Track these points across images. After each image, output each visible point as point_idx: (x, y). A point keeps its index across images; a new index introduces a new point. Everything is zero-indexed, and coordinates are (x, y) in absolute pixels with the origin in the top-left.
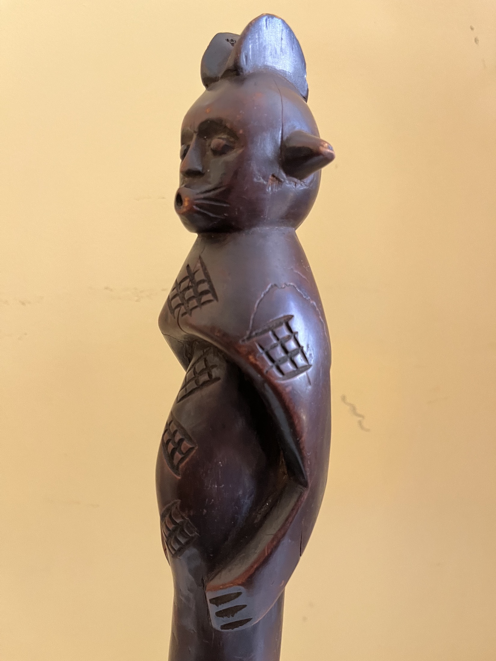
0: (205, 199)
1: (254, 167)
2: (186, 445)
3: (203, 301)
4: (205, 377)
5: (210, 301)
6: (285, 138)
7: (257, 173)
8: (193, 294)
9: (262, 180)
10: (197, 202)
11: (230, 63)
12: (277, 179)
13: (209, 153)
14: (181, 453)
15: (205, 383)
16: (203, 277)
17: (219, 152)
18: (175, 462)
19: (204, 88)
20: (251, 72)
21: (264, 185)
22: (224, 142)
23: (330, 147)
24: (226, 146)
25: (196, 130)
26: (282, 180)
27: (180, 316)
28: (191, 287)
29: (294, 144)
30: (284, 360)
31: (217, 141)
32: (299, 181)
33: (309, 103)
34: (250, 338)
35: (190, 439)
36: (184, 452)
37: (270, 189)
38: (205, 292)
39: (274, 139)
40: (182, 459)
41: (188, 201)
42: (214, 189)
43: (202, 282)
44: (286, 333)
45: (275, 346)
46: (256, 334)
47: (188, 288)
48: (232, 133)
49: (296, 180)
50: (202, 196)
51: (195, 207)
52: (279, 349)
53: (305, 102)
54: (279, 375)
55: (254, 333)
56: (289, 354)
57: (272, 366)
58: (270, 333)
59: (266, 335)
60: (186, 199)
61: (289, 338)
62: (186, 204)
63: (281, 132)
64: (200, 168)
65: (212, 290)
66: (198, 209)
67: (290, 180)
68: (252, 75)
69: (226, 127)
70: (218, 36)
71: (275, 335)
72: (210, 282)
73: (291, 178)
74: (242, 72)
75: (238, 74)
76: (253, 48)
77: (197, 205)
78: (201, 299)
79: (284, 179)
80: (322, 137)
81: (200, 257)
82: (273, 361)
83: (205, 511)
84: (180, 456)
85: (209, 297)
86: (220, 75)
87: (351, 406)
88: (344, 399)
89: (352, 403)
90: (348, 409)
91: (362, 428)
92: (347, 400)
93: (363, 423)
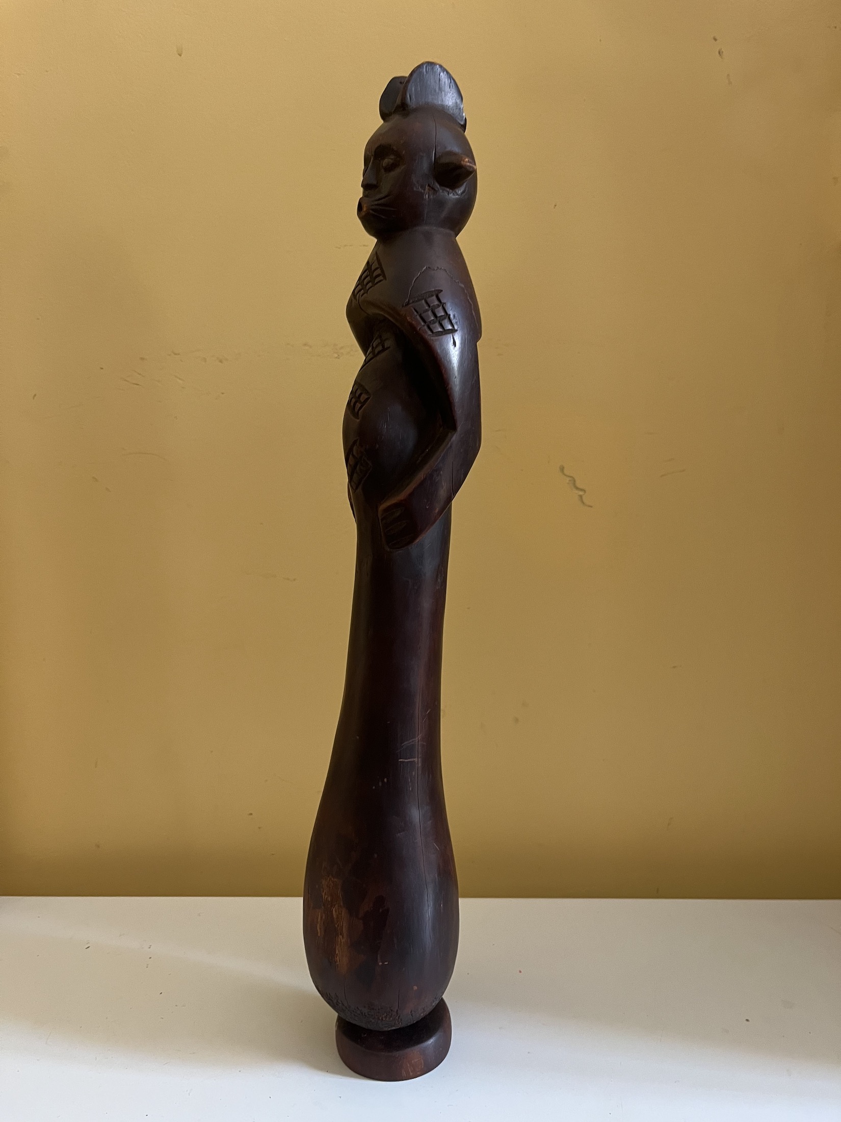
0: (377, 205)
1: (414, 179)
2: (364, 397)
4: (380, 348)
5: (380, 281)
6: (437, 156)
7: (416, 183)
8: (369, 280)
9: (420, 189)
10: (373, 207)
11: (398, 101)
12: (433, 188)
13: (383, 171)
14: (360, 402)
15: (379, 353)
16: (377, 266)
17: (389, 169)
18: (356, 410)
19: (382, 122)
20: (415, 107)
21: (421, 193)
22: (391, 161)
24: (393, 164)
25: (373, 153)
26: (437, 189)
27: (360, 296)
28: (368, 275)
29: (444, 160)
30: (433, 322)
31: (386, 161)
32: (451, 190)
33: (467, 133)
34: (408, 304)
35: (367, 393)
36: (362, 401)
37: (427, 196)
38: (378, 276)
39: (429, 158)
40: (361, 407)
41: (366, 207)
42: (384, 198)
44: (436, 303)
45: (427, 311)
46: (413, 302)
48: (398, 154)
49: (448, 190)
50: (376, 203)
51: (371, 211)
52: (430, 313)
53: (463, 132)
54: (430, 333)
55: (411, 301)
56: (438, 319)
57: (424, 326)
58: (423, 301)
59: (420, 302)
60: (365, 205)
61: (438, 306)
62: (365, 209)
63: (434, 152)
64: (375, 182)
65: (383, 273)
66: (373, 213)
67: (443, 190)
68: (415, 110)
69: (393, 149)
70: (394, 80)
71: (427, 303)
73: (443, 188)
74: (407, 107)
75: (404, 109)
76: (416, 90)
77: (372, 210)
78: (375, 281)
79: (438, 188)
81: (376, 253)
82: (424, 321)
83: (377, 446)
84: (360, 405)
85: (381, 278)
86: (393, 111)
87: (570, 479)
88: (562, 469)
89: (571, 475)
90: (567, 481)
91: (583, 502)
92: (565, 472)
93: (584, 498)
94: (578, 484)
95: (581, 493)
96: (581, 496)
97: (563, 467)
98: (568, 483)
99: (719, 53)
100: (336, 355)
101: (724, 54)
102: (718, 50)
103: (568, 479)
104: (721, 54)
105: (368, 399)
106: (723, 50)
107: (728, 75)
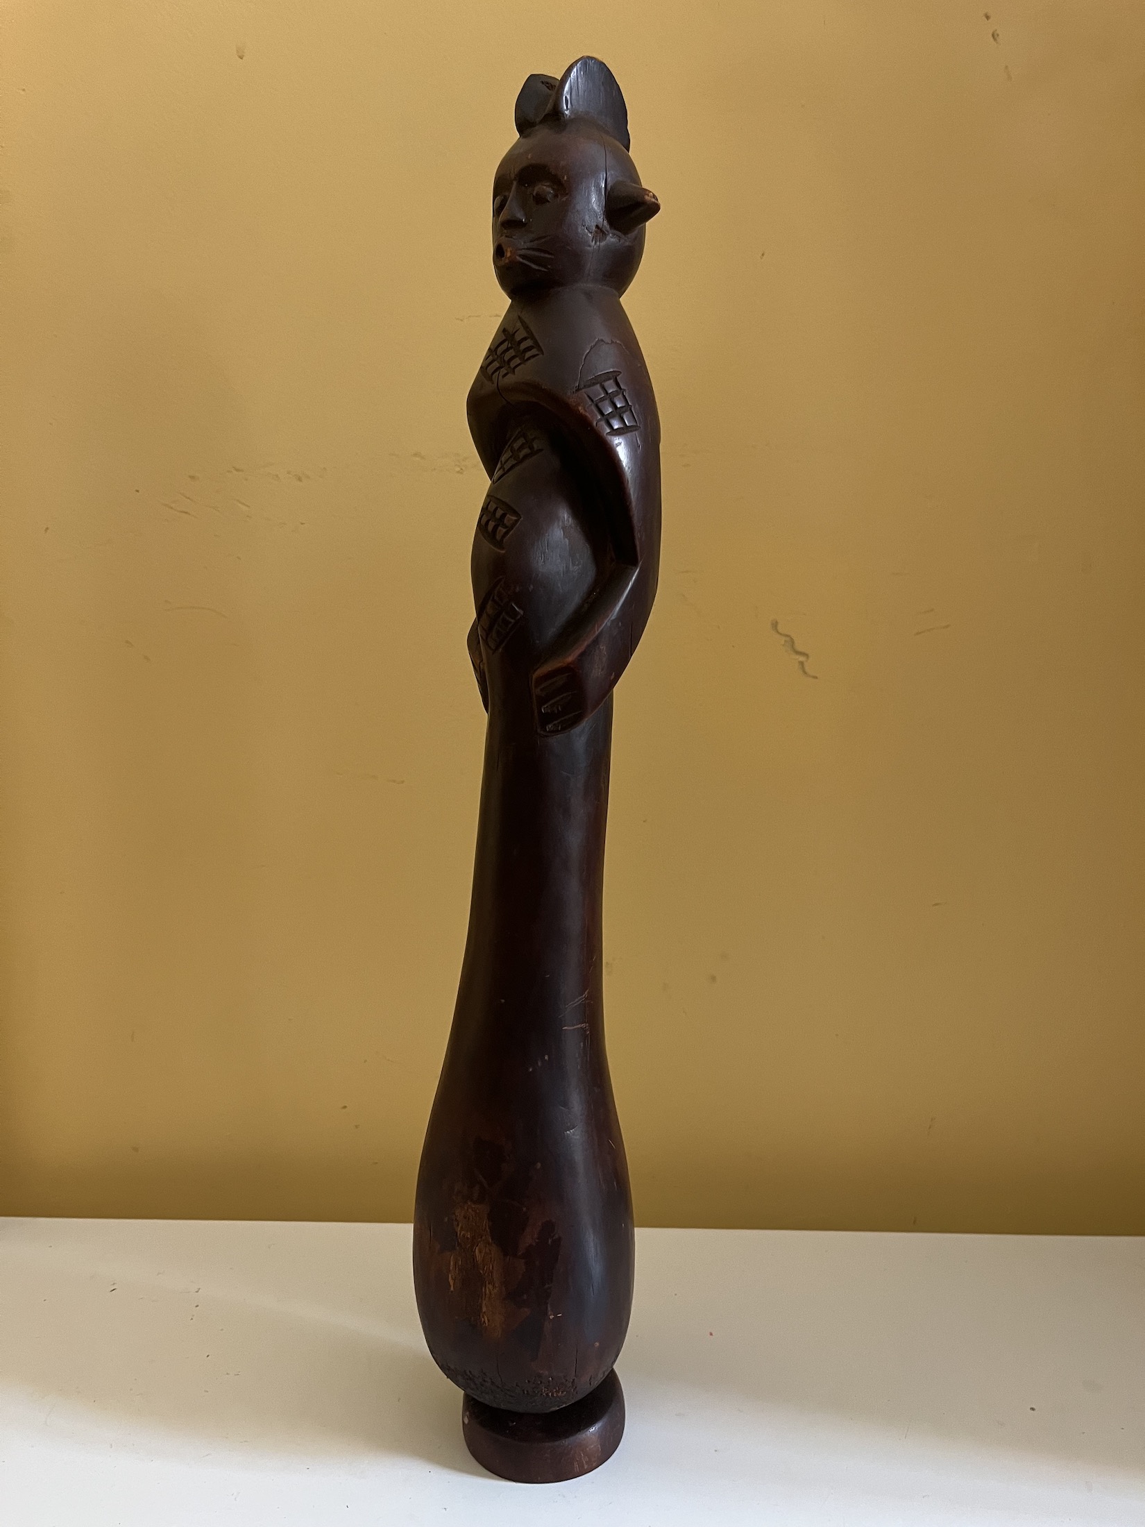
0: (527, 249)
2: (510, 518)
3: (526, 357)
4: (526, 451)
5: (534, 356)
6: (609, 187)
8: (513, 354)
9: (586, 231)
10: (521, 252)
11: (550, 106)
12: (602, 231)
13: (531, 202)
14: (504, 527)
16: (525, 335)
17: (543, 200)
18: (498, 537)
20: (572, 117)
21: (588, 236)
23: (654, 196)
24: (549, 193)
25: (516, 177)
26: (607, 232)
27: (500, 377)
28: (511, 348)
29: (618, 193)
30: (613, 416)
31: (539, 189)
32: (623, 236)
35: (515, 512)
36: (508, 525)
37: (595, 241)
38: (529, 349)
39: (597, 186)
40: (506, 533)
41: (511, 251)
42: (538, 239)
43: (525, 339)
44: (615, 388)
45: (604, 400)
46: (585, 386)
47: (508, 349)
48: (557, 180)
49: (621, 234)
50: (526, 245)
51: (518, 259)
52: (608, 403)
53: (627, 152)
54: (609, 430)
55: (582, 385)
56: (618, 411)
57: (601, 419)
58: (599, 386)
59: (594, 387)
60: (508, 249)
61: (617, 393)
63: (604, 181)
64: (522, 219)
65: (536, 345)
66: (521, 260)
67: (614, 234)
68: (572, 121)
69: (548, 173)
70: (532, 78)
71: (603, 388)
72: (533, 337)
73: (616, 231)
74: (562, 116)
75: (559, 119)
77: (521, 256)
78: (524, 356)
80: (645, 185)
81: (519, 317)
82: (602, 414)
84: (504, 531)
85: (534, 351)
86: (538, 120)
87: (788, 639)
88: (775, 625)
89: (788, 634)
90: (783, 642)
91: (805, 672)
92: (780, 628)
93: (806, 665)
94: (799, 648)
95: (802, 659)
96: (802, 663)
97: (777, 622)
98: (783, 645)
99: (993, 35)
100: (458, 469)
101: (1000, 36)
102: (991, 33)
103: (784, 639)
104: (996, 36)
105: (516, 521)
106: (998, 32)
107: (1007, 67)
